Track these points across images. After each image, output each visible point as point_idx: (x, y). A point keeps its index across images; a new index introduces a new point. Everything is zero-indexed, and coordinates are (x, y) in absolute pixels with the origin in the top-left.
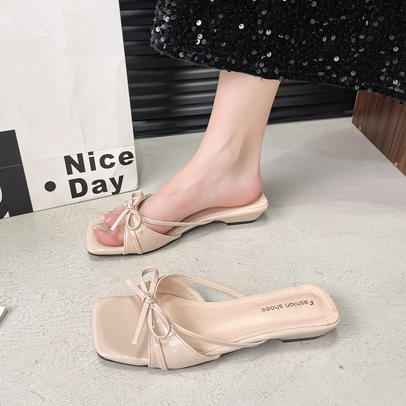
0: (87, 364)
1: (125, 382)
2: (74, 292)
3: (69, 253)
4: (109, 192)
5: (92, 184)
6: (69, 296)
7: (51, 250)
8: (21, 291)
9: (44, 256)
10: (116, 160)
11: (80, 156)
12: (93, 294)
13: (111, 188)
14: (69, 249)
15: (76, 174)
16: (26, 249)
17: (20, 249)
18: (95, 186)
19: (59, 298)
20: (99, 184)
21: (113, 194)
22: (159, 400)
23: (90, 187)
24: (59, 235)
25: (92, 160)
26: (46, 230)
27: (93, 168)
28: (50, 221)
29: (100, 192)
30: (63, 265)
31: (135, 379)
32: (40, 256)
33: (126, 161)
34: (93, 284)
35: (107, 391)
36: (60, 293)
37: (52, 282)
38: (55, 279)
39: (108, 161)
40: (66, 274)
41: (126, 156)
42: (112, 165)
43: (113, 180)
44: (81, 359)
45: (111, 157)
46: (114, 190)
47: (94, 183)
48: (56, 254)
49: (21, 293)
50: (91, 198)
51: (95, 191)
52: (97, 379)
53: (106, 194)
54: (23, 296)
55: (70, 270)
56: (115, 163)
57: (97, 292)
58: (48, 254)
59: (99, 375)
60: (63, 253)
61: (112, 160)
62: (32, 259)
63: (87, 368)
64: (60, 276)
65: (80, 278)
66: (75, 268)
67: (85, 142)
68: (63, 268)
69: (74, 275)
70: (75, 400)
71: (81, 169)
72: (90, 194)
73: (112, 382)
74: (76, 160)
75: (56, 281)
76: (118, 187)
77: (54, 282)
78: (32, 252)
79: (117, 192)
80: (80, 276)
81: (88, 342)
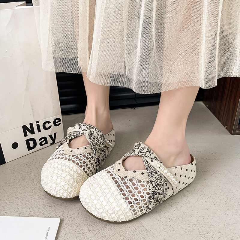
2: (39, 211)
3: (36, 187)
4: (49, 144)
6: (36, 213)
7: (25, 185)
8: (6, 211)
9: (21, 189)
10: (52, 124)
11: (31, 125)
12: (51, 212)
13: (50, 141)
14: (35, 184)
15: (30, 136)
16: (9, 184)
17: (5, 185)
18: (41, 141)
19: (30, 215)
20: (43, 140)
21: (51, 144)
23: (38, 142)
24: (29, 175)
25: (38, 126)
26: (21, 173)
27: (39, 130)
28: (24, 167)
29: (44, 144)
30: (32, 194)
32: (18, 189)
33: (57, 124)
34: (50, 206)
36: (31, 211)
37: (25, 205)
38: (27, 203)
39: (47, 125)
40: (34, 200)
41: (57, 121)
42: (50, 127)
43: (51, 136)
45: (49, 122)
46: (52, 142)
47: (40, 139)
48: (28, 187)
49: (6, 212)
50: (39, 149)
51: (41, 144)
53: (47, 145)
54: (8, 214)
55: (37, 197)
57: (53, 210)
58: (23, 187)
60: (32, 187)
61: (50, 125)
62: (13, 191)
64: (30, 201)
65: (43, 202)
66: (40, 196)
67: (34, 116)
68: (32, 196)
69: (39, 200)
71: (32, 132)
72: (38, 146)
74: (29, 127)
75: (28, 204)
76: (54, 140)
77: (27, 204)
78: (13, 187)
80: (42, 200)
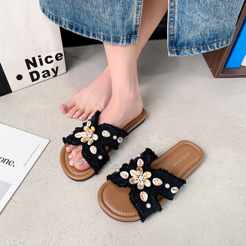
0: (38, 185)
1: (56, 195)
5: (42, 73)
10: (54, 58)
11: (34, 59)
13: (52, 74)
15: (33, 69)
18: (44, 74)
20: (46, 72)
21: (54, 76)
22: (72, 204)
23: (41, 75)
25: (40, 60)
27: (42, 64)
29: (47, 77)
31: (61, 194)
33: (59, 58)
35: (47, 199)
39: (49, 60)
41: (59, 56)
42: (52, 61)
43: (53, 70)
44: (35, 183)
45: (51, 57)
50: (42, 81)
51: (44, 76)
52: (42, 193)
53: (50, 77)
56: (53, 60)
59: (44, 191)
63: (38, 187)
67: (35, 50)
70: (31, 203)
71: (35, 65)
72: (41, 78)
73: (50, 195)
74: (32, 61)
76: (56, 73)
79: (56, 75)
81: (39, 174)
